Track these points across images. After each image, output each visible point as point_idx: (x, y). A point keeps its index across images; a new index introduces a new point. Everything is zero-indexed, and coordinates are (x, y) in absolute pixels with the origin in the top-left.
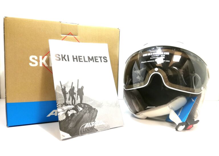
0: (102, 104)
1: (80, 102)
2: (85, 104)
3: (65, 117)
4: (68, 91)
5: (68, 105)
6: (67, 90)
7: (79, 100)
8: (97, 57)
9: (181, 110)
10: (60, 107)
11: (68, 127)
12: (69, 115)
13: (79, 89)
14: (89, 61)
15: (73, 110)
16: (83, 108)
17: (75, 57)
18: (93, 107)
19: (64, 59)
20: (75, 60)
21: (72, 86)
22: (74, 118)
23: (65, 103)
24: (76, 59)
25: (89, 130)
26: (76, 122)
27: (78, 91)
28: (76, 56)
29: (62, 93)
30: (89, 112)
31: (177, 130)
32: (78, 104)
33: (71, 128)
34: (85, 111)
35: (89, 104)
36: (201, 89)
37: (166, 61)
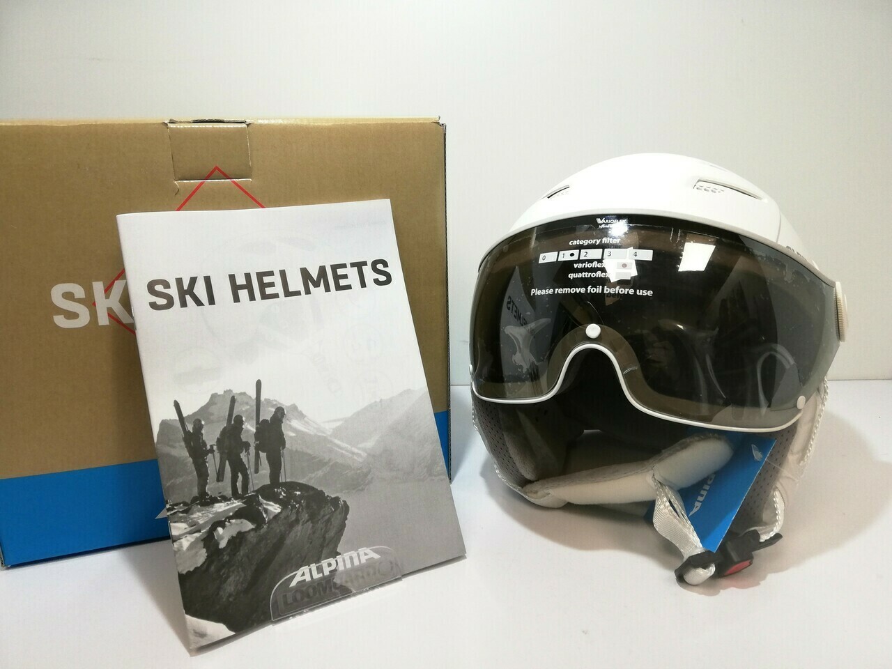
0: (366, 475)
1: (268, 482)
2: (292, 486)
3: (202, 556)
4: (214, 442)
5: (218, 502)
6: (211, 436)
7: (265, 470)
8: (344, 266)
9: (707, 487)
10: (181, 515)
11: (218, 594)
12: (223, 544)
13: (265, 421)
14: (308, 292)
15: (239, 521)
16: (284, 504)
17: (241, 280)
18: (330, 493)
19: (188, 297)
20: (243, 294)
21: (230, 415)
22: (243, 551)
23: (203, 493)
24: (249, 286)
25: (308, 596)
26: (253, 567)
27: (258, 435)
28: (248, 276)
29: (185, 453)
30: (313, 518)
31: (681, 579)
32: (258, 491)
33: (230, 595)
34: (293, 518)
35: (312, 483)
36: (795, 406)
37: (635, 291)
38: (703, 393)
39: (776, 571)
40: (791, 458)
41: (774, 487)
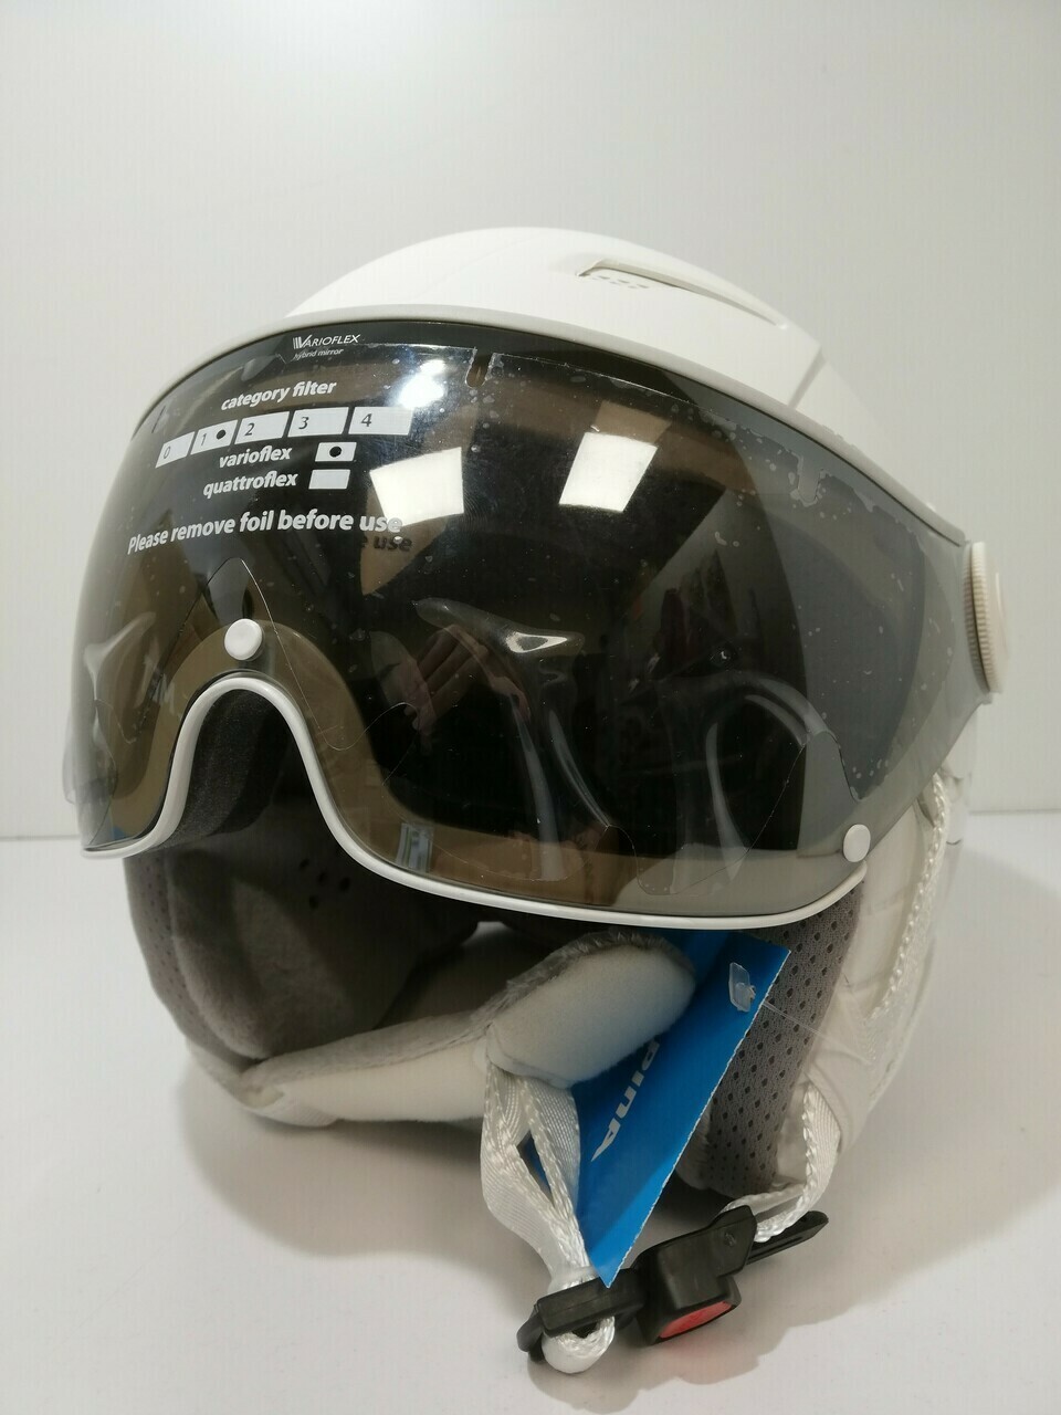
9: (639, 1080)
36: (840, 851)
37: (357, 522)
38: (545, 816)
39: (812, 1317)
40: (847, 999)
41: (802, 1079)
